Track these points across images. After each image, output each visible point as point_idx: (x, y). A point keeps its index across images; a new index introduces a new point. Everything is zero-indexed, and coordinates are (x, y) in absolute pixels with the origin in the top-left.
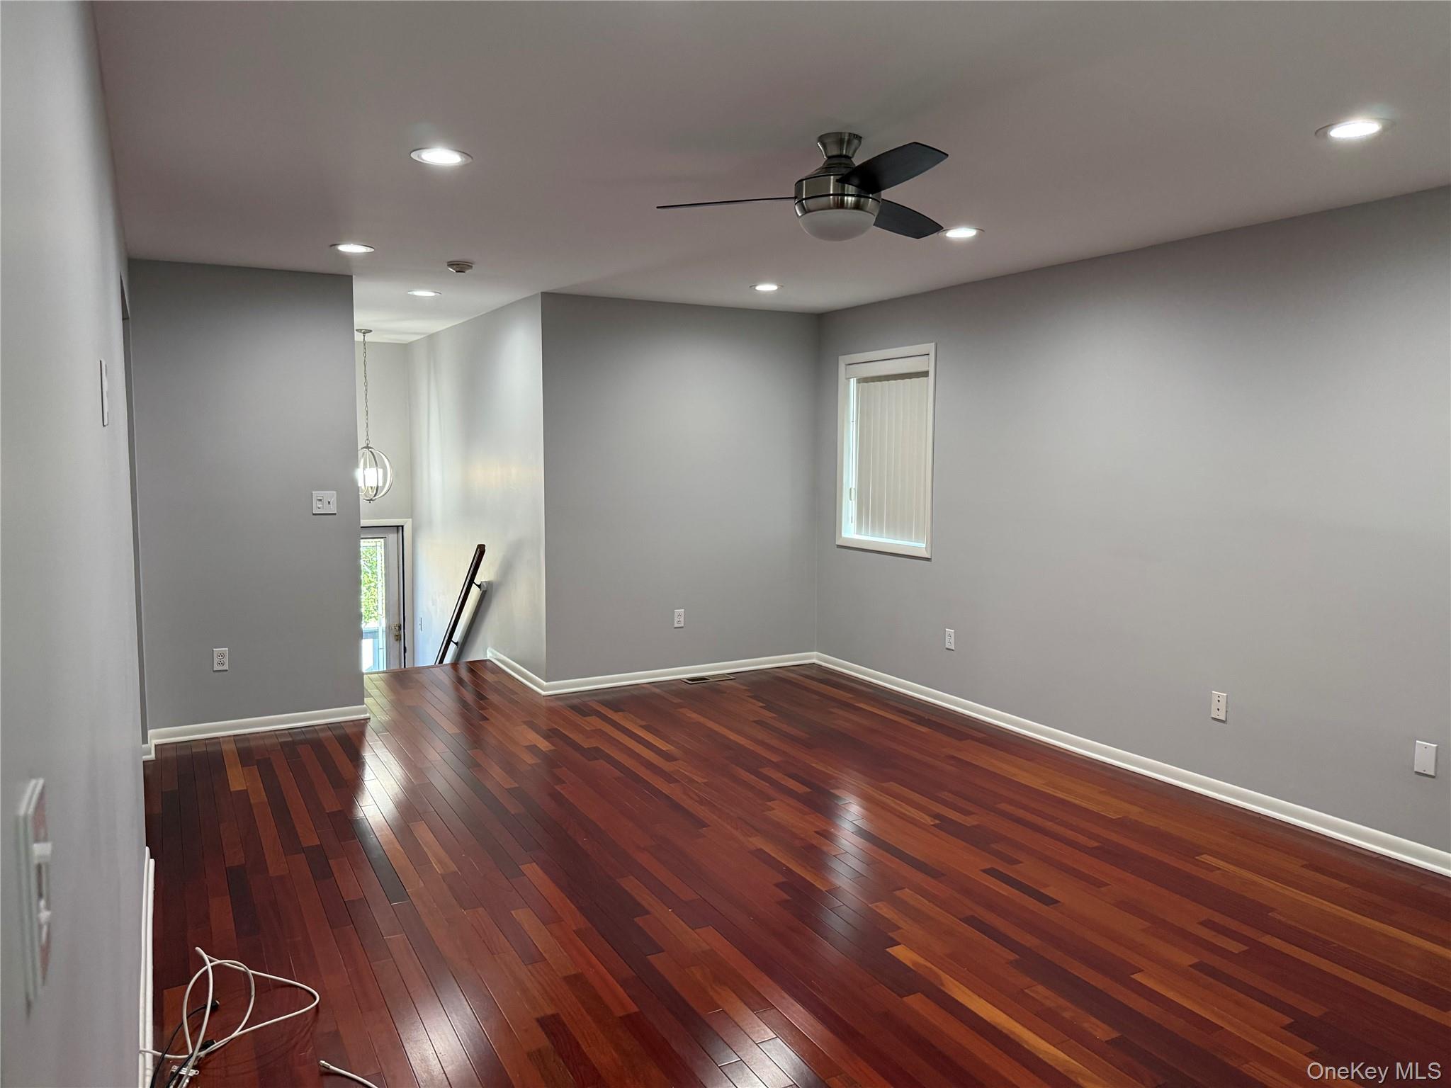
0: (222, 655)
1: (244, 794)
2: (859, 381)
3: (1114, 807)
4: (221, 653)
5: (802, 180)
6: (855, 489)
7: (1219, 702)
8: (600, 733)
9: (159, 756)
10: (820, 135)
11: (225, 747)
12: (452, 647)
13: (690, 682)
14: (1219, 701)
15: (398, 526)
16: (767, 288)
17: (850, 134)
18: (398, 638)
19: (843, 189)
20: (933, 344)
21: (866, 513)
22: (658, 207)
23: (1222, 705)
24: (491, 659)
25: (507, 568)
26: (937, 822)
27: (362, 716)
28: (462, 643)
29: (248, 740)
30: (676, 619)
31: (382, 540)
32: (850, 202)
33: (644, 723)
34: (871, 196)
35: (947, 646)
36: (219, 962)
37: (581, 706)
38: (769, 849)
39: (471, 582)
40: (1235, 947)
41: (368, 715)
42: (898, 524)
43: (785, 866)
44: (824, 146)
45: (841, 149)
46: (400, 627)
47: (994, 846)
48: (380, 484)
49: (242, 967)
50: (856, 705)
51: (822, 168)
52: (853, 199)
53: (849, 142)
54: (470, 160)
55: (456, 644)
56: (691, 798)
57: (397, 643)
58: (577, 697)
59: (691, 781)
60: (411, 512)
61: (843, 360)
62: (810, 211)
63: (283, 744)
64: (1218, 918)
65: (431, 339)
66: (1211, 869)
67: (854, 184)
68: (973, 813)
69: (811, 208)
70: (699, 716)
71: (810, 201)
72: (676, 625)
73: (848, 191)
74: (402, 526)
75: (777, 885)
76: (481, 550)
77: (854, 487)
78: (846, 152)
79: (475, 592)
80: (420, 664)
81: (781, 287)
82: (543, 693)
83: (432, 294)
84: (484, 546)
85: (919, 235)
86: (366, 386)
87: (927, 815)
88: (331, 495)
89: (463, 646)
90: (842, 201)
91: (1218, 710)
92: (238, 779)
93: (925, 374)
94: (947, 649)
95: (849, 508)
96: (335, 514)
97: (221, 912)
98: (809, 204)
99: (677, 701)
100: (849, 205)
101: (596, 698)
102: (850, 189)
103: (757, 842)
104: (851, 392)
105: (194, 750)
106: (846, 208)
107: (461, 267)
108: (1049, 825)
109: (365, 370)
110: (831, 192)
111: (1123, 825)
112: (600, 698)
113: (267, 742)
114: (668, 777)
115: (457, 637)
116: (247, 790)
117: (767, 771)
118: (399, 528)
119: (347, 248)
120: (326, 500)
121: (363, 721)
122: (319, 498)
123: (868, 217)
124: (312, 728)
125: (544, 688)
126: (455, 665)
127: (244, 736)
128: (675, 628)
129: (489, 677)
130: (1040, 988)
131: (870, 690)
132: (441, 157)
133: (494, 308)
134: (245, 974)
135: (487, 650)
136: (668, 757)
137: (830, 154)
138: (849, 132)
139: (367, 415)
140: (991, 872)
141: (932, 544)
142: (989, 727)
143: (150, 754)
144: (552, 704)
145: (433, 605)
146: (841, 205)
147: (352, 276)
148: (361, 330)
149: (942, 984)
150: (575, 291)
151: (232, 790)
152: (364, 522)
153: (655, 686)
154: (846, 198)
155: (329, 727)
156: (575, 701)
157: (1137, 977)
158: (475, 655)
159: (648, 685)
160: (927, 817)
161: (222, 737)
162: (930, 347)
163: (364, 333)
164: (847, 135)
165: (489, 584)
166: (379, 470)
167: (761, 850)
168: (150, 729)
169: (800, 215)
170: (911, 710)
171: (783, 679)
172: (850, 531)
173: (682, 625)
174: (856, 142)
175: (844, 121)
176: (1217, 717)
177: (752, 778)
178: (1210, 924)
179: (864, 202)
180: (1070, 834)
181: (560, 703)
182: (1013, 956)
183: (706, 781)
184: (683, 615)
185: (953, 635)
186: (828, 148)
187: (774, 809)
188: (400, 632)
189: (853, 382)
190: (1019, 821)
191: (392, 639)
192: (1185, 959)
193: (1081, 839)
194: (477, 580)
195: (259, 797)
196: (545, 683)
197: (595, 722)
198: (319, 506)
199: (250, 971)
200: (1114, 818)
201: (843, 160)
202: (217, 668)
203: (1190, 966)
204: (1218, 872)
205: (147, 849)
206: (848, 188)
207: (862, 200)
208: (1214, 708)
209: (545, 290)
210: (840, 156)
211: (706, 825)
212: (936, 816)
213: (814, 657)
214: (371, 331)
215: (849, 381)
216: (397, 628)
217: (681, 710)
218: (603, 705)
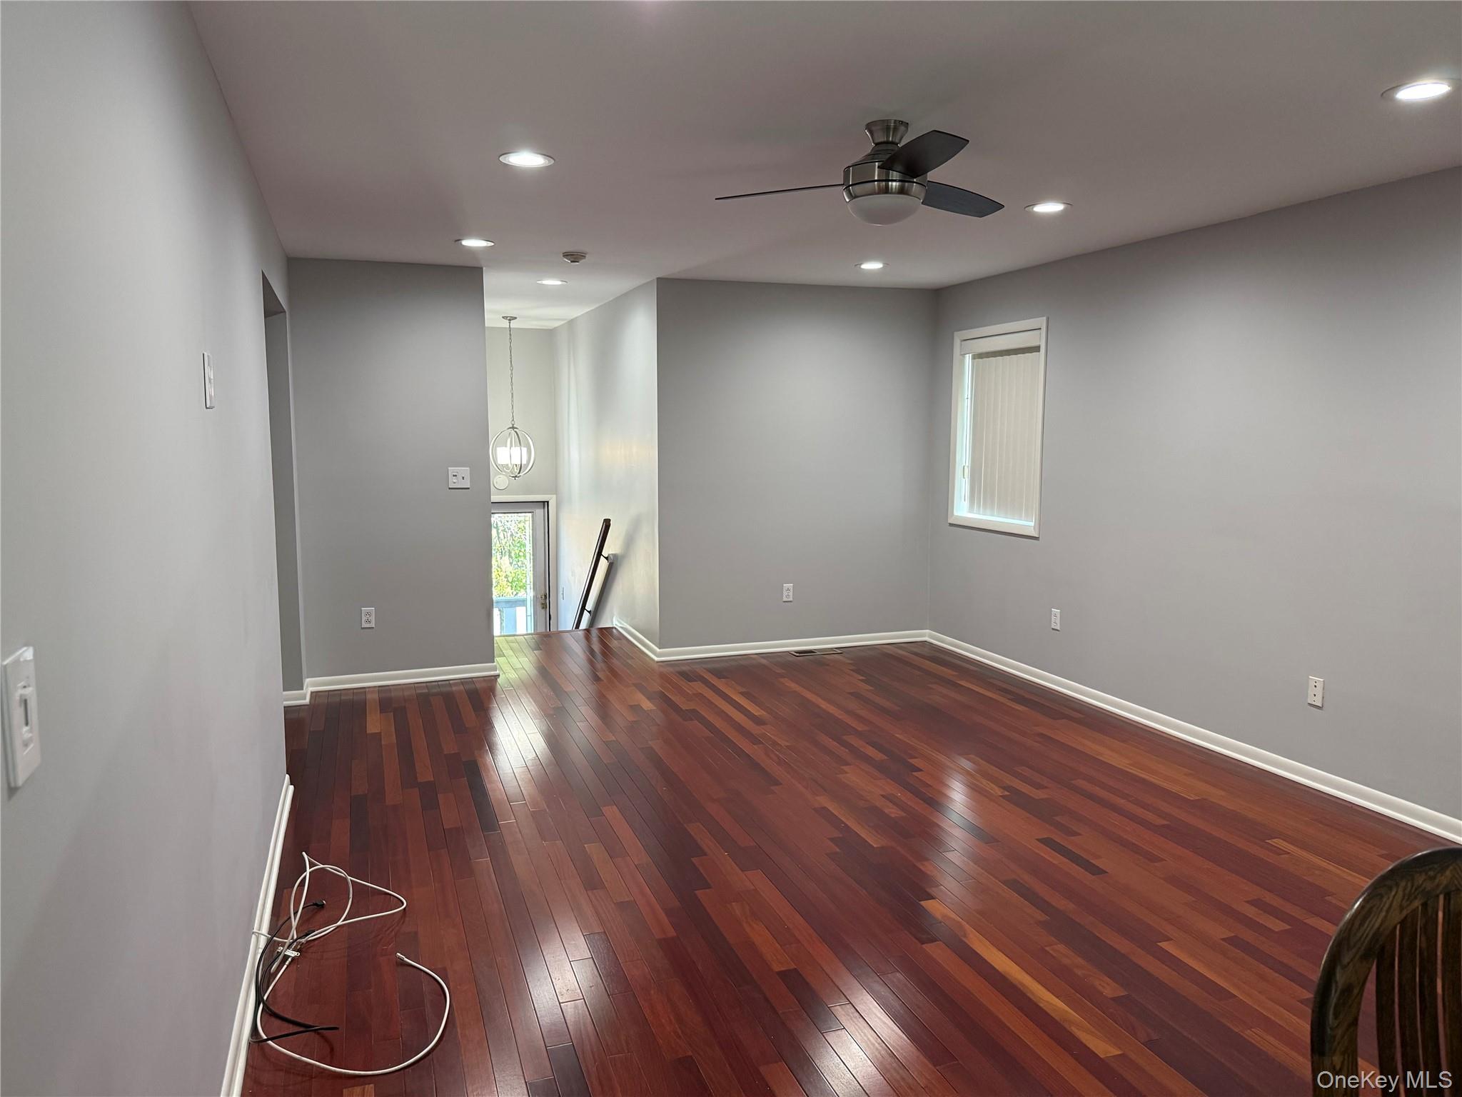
0: (368, 614)
1: (377, 736)
2: (974, 357)
3: (1193, 788)
4: (369, 615)
5: (849, 167)
6: (968, 467)
7: (1315, 688)
8: (700, 696)
9: (313, 702)
10: (866, 124)
11: (369, 696)
12: (586, 616)
13: (798, 655)
14: (1315, 686)
15: (544, 502)
16: (872, 266)
17: (895, 121)
18: (544, 606)
19: (888, 175)
20: (1045, 318)
21: (979, 492)
22: (716, 199)
23: (1319, 691)
24: (617, 627)
25: (629, 541)
26: (1007, 793)
27: (492, 673)
28: (594, 612)
29: (390, 690)
30: (785, 593)
31: (530, 514)
32: (894, 187)
33: (744, 690)
34: (915, 180)
35: (1053, 627)
36: (322, 866)
37: (687, 673)
38: (833, 808)
39: (599, 554)
40: (1277, 926)
41: (498, 672)
42: (1008, 503)
43: (843, 822)
44: (871, 132)
45: (888, 137)
46: (545, 596)
47: (1057, 818)
48: (524, 462)
49: (343, 874)
50: (959, 682)
51: (869, 155)
52: (898, 184)
53: (895, 129)
54: (552, 162)
55: (589, 612)
56: (771, 758)
57: (543, 611)
58: (688, 664)
59: (775, 743)
60: (555, 490)
61: (958, 336)
62: (856, 197)
63: (418, 696)
64: (1269, 898)
65: (571, 323)
66: (1278, 851)
67: (898, 170)
68: (1046, 787)
69: (858, 195)
70: (797, 686)
71: (856, 187)
72: (785, 599)
73: (892, 177)
74: (548, 502)
75: (832, 840)
76: (607, 524)
77: (967, 464)
78: (892, 138)
79: (603, 564)
80: (561, 629)
81: (886, 264)
82: (656, 659)
83: (559, 283)
84: (610, 520)
85: (981, 214)
86: (512, 370)
87: (996, 785)
88: (465, 471)
89: (595, 615)
90: (887, 187)
91: (1315, 695)
92: (375, 724)
93: (1037, 349)
94: (1053, 629)
95: (961, 485)
96: (468, 488)
97: (340, 833)
98: (858, 189)
99: (779, 671)
100: (894, 190)
101: (704, 666)
102: (894, 175)
103: (823, 801)
104: (966, 368)
105: (343, 698)
106: (892, 193)
107: (574, 257)
108: (1121, 802)
109: (511, 355)
110: (876, 178)
111: (1202, 806)
112: (709, 666)
113: (406, 693)
114: (754, 740)
115: (590, 606)
116: (380, 733)
117: (852, 740)
118: (545, 504)
119: (472, 243)
120: (460, 476)
121: (493, 678)
122: (455, 474)
123: (915, 199)
124: (447, 682)
125: (656, 654)
126: (587, 631)
127: (387, 688)
128: (784, 602)
129: (614, 644)
130: (1061, 947)
131: (976, 669)
132: (527, 159)
133: (618, 295)
134: (345, 879)
135: (613, 619)
136: (758, 721)
137: (877, 141)
138: (895, 119)
139: (512, 397)
140: (1047, 842)
141: (1040, 524)
142: (1091, 708)
143: (305, 699)
144: (662, 669)
145: (572, 575)
146: (887, 190)
147: (482, 268)
148: (507, 317)
149: (965, 936)
150: (683, 276)
151: (368, 732)
152: (494, 498)
153: (763, 657)
154: (890, 183)
155: (463, 682)
156: (684, 668)
157: (1163, 945)
158: (604, 623)
159: (756, 656)
160: (996, 788)
161: (369, 687)
162: (1041, 322)
163: (510, 320)
164: (893, 121)
165: (615, 556)
166: (522, 448)
167: (824, 808)
168: (308, 678)
169: (848, 200)
170: (1009, 688)
171: (891, 655)
172: (963, 509)
173: (791, 599)
174: (902, 128)
175: (889, 109)
176: (1314, 703)
177: (832, 744)
178: (1256, 903)
179: (908, 187)
180: (1139, 811)
181: (671, 669)
182: (1041, 916)
183: (788, 744)
184: (792, 590)
185: (1058, 615)
186: (875, 135)
187: (846, 773)
188: (546, 601)
189: (968, 358)
190: (1092, 797)
191: (539, 607)
192: (1219, 932)
193: (1150, 816)
194: (605, 553)
195: (390, 739)
196: (658, 650)
197: (698, 687)
198: (455, 481)
199: (349, 878)
200: (1192, 799)
201: (890, 147)
202: (364, 625)
203: (1223, 939)
204: (1287, 856)
205: (287, 776)
206: (892, 174)
207: (907, 184)
208: (1311, 693)
209: (660, 275)
210: (887, 143)
211: (777, 783)
212: (1005, 788)
213: (926, 635)
214: (516, 318)
215: (964, 357)
216: (544, 597)
217: (782, 680)
218: (710, 672)
